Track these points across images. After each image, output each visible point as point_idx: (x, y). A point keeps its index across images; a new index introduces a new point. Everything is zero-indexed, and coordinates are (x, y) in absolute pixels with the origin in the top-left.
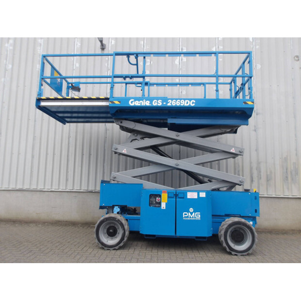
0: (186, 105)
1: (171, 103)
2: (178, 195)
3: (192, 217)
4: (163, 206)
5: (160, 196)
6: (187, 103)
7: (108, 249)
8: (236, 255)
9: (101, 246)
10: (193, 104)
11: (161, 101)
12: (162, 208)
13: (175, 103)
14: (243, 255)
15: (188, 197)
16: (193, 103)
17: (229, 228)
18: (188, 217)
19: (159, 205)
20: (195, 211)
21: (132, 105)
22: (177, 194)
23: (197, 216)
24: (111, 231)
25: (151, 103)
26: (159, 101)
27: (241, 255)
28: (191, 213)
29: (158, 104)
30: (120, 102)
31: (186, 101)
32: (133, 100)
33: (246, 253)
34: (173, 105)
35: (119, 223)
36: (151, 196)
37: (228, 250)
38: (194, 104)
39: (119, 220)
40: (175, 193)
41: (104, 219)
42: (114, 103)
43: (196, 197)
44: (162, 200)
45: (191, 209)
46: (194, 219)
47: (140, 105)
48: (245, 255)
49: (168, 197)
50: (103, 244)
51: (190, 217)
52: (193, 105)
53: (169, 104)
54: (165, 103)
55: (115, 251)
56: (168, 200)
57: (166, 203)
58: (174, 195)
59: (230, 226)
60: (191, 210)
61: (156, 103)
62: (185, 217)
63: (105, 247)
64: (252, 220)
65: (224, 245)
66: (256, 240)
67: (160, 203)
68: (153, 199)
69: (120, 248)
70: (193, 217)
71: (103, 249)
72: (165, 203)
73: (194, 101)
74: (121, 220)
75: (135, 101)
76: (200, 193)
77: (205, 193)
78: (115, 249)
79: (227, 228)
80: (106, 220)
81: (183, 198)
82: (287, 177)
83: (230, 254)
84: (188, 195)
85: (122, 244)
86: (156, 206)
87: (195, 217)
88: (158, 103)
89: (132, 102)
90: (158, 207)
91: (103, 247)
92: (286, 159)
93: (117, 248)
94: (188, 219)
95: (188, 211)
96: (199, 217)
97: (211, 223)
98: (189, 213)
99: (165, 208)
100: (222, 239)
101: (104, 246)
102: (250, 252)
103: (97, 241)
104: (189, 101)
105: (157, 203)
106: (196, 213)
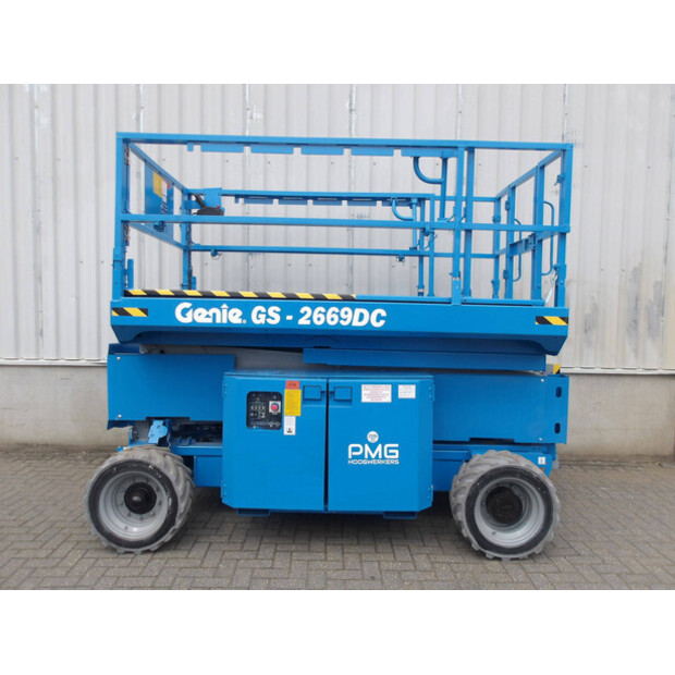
0: (356, 323)
1: (311, 318)
2: (333, 393)
3: (373, 456)
4: (289, 425)
5: (280, 397)
6: (361, 317)
7: (126, 553)
8: (499, 559)
9: (105, 543)
10: (378, 321)
11: (278, 309)
12: (286, 433)
13: (322, 316)
14: (517, 559)
15: (365, 399)
16: (379, 318)
17: (482, 486)
18: (362, 457)
19: (277, 424)
20: (382, 441)
21: (187, 320)
22: (331, 389)
23: (390, 454)
24: (136, 498)
25: (246, 315)
26: (271, 309)
27: (512, 559)
28: (373, 447)
29: (269, 321)
30: (145, 311)
31: (358, 311)
32: (188, 305)
33: (525, 554)
34: (317, 323)
35: (157, 478)
36: (251, 397)
37: (475, 545)
38: (382, 323)
39: (156, 470)
40: (325, 389)
41: (112, 467)
42: (127, 314)
43: (388, 399)
44: (285, 411)
45: (373, 433)
46: (379, 462)
47: (210, 320)
48: (524, 559)
49: (305, 400)
50: (111, 537)
51: (370, 458)
52: (379, 325)
53: (303, 321)
54: (289, 318)
55: (149, 556)
56: (302, 409)
57: (297, 418)
58: (322, 392)
59: (485, 479)
60: (373, 436)
61: (263, 317)
62: (354, 457)
63: (121, 545)
64: (545, 453)
65: (466, 532)
66: (557, 517)
67: (279, 418)
68: (258, 407)
69: (164, 547)
70: (377, 457)
71: (114, 550)
72: (294, 418)
73: (383, 313)
74: (162, 469)
75: (194, 307)
76: (400, 387)
77: (413, 387)
78: (148, 551)
79: (475, 485)
80: (118, 471)
81: (350, 401)
82: (635, 321)
83: (481, 555)
84: (363, 392)
85: (167, 537)
86: (267, 427)
87: (383, 458)
88: (268, 317)
89: (184, 312)
90: (274, 427)
91: (114, 545)
92: (637, 274)
93: (154, 546)
94: (364, 462)
95: (364, 441)
96: (397, 456)
97: (430, 463)
98: (367, 446)
99: (294, 433)
100: (461, 516)
101: (116, 543)
102: (537, 550)
103: (93, 530)
104: (365, 312)
105: (270, 417)
106: (387, 446)
